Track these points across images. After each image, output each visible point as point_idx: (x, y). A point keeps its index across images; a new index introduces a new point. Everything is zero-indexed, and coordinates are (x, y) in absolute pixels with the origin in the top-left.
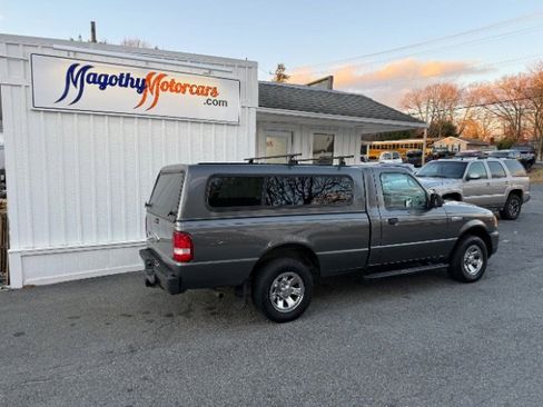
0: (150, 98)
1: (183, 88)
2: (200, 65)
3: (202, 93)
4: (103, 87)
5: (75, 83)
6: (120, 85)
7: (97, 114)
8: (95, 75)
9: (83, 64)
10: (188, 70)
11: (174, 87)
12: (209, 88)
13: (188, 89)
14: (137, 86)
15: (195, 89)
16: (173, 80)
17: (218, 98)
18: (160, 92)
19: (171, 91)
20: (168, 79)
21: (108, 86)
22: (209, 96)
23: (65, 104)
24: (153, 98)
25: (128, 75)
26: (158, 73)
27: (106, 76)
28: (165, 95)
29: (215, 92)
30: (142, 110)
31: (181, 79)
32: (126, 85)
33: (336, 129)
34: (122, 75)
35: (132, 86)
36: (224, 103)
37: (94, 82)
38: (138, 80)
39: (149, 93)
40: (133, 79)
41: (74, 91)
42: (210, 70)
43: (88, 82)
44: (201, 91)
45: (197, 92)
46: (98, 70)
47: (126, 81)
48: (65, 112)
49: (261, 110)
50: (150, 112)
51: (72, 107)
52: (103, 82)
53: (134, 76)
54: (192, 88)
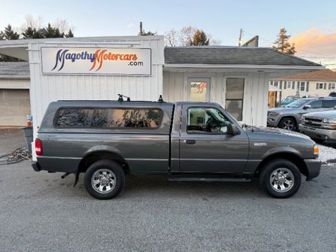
0: (98, 64)
1: (116, 57)
2: (127, 43)
3: (127, 59)
4: (73, 61)
5: (60, 60)
6: (82, 58)
7: (72, 75)
8: (70, 54)
9: (64, 50)
10: (119, 46)
11: (111, 57)
12: (131, 55)
13: (119, 57)
14: (91, 58)
15: (123, 57)
16: (110, 53)
17: (137, 61)
18: (103, 60)
19: (109, 59)
20: (107, 53)
21: (76, 60)
22: (132, 60)
23: (56, 71)
24: (100, 64)
25: (86, 52)
26: (102, 50)
27: (75, 54)
28: (106, 62)
29: (135, 57)
30: (93, 71)
31: (114, 52)
32: (85, 58)
33: (247, 74)
34: (83, 53)
35: (88, 58)
36: (141, 63)
37: (69, 58)
38: (91, 55)
39: (97, 61)
40: (88, 55)
41: (60, 64)
42: (132, 45)
43: (66, 58)
45: (124, 59)
46: (71, 52)
47: (84, 56)
48: (56, 75)
49: (166, 65)
50: (99, 72)
51: (60, 72)
52: (73, 58)
53: (89, 53)
54: (121, 56)
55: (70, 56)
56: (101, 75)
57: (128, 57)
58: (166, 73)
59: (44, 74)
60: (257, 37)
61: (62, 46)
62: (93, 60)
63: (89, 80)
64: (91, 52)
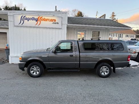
0: (39, 23)
1: (47, 20)
2: (52, 14)
4: (28, 21)
5: (22, 20)
6: (32, 20)
7: (27, 27)
8: (27, 18)
9: (24, 16)
10: (48, 15)
11: (44, 20)
12: (53, 20)
15: (50, 20)
16: (44, 18)
17: (56, 22)
18: (41, 21)
19: (44, 21)
20: (43, 18)
22: (54, 22)
23: (20, 25)
25: (34, 17)
26: (41, 16)
27: (29, 18)
28: (42, 22)
29: (55, 21)
30: (37, 26)
31: (46, 18)
32: (33, 20)
33: (101, 30)
34: (32, 18)
35: (35, 20)
36: (58, 23)
37: (26, 20)
38: (36, 18)
41: (22, 22)
42: (54, 15)
43: (25, 20)
45: (50, 21)
47: (33, 19)
48: (20, 27)
49: (68, 25)
50: (39, 26)
51: (22, 25)
52: (28, 19)
53: (35, 18)
54: (49, 20)
55: (26, 19)
57: (52, 20)
58: (68, 28)
59: (15, 26)
60: (105, 14)
61: (23, 14)
62: (37, 21)
63: (35, 29)
64: (36, 17)
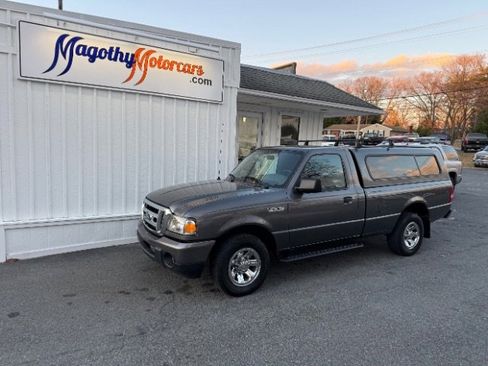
0: (139, 73)
1: (171, 65)
3: (188, 72)
4: (92, 59)
5: (64, 54)
6: (110, 59)
8: (85, 47)
9: (73, 35)
10: (175, 47)
11: (162, 64)
12: (194, 67)
13: (175, 66)
14: (126, 60)
15: (181, 67)
16: (161, 57)
17: (203, 77)
18: (149, 68)
19: (159, 67)
20: (156, 56)
21: (98, 59)
22: (196, 75)
23: (53, 74)
24: (142, 73)
25: (118, 49)
26: (148, 49)
27: (96, 49)
28: (153, 71)
29: (201, 72)
30: (130, 85)
31: (168, 56)
32: (115, 59)
33: (303, 112)
34: (111, 49)
35: (121, 60)
36: (208, 82)
37: (83, 54)
38: (128, 54)
39: (137, 67)
40: (122, 54)
41: (62, 62)
43: (78, 53)
44: (188, 69)
46: (88, 41)
47: (113, 54)
48: (53, 83)
50: (138, 87)
51: (60, 78)
53: (123, 50)
55: (85, 51)
56: (145, 94)
59: (24, 80)
60: (295, 64)
61: (70, 26)
64: (127, 49)
